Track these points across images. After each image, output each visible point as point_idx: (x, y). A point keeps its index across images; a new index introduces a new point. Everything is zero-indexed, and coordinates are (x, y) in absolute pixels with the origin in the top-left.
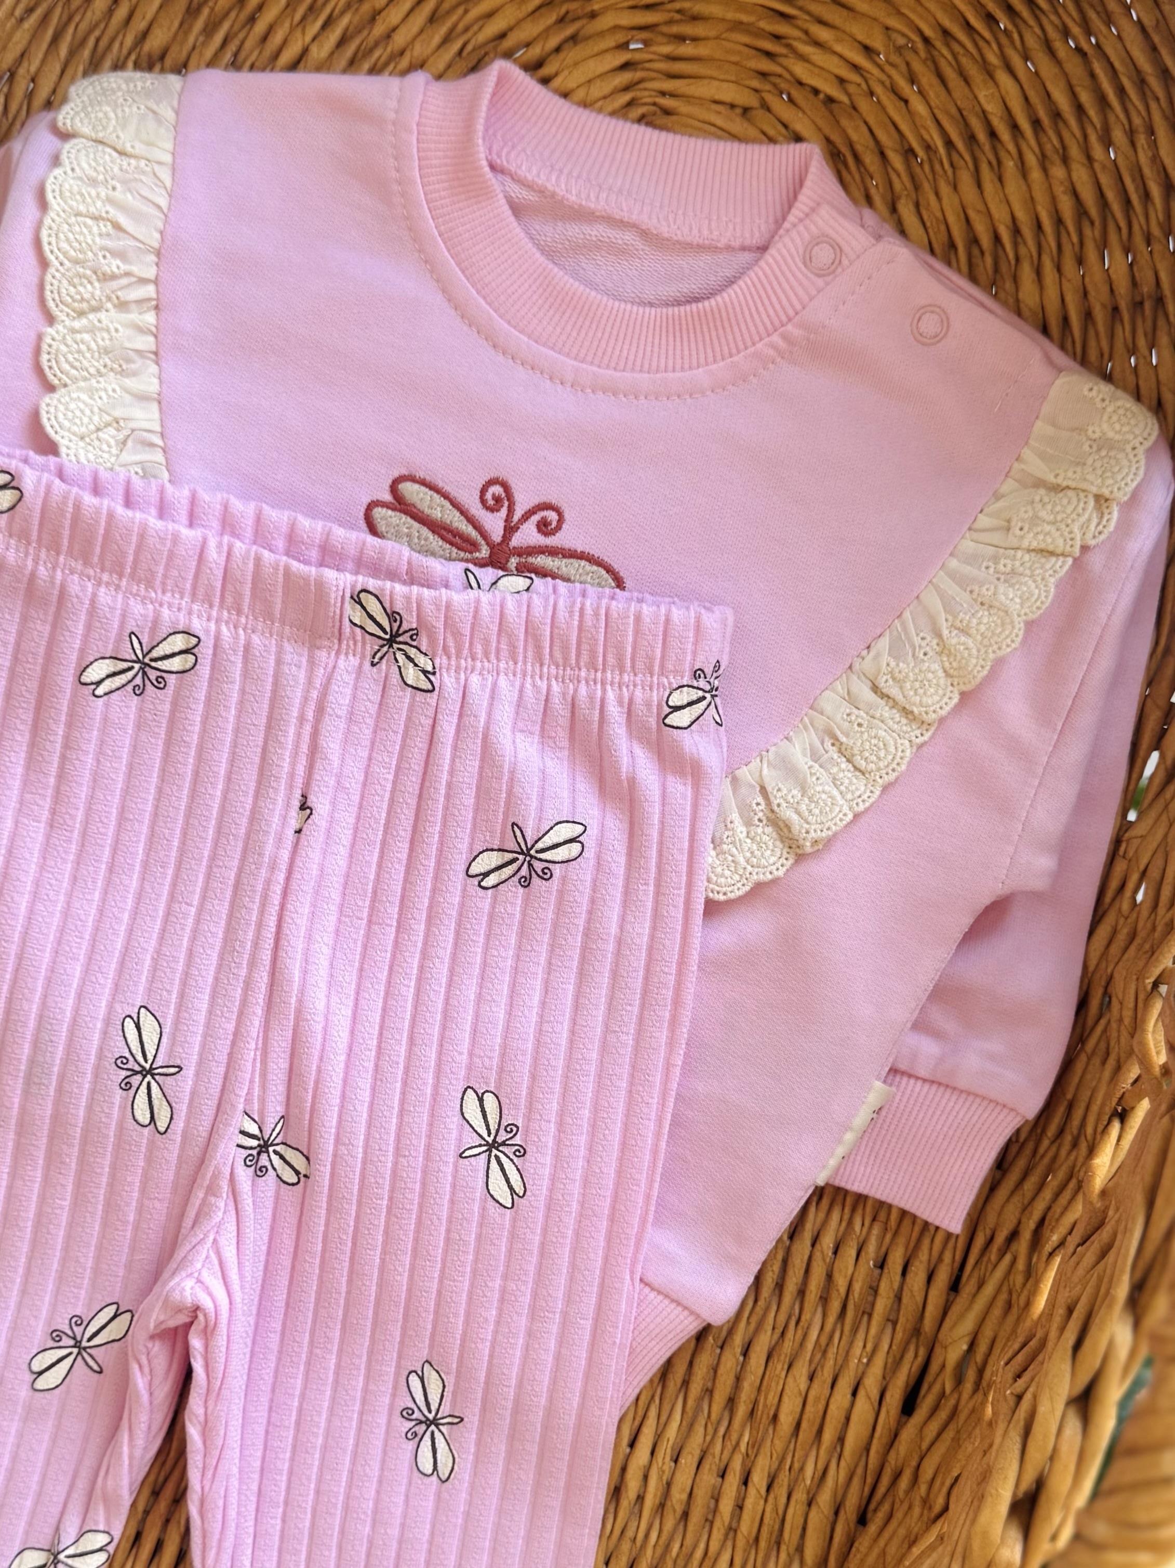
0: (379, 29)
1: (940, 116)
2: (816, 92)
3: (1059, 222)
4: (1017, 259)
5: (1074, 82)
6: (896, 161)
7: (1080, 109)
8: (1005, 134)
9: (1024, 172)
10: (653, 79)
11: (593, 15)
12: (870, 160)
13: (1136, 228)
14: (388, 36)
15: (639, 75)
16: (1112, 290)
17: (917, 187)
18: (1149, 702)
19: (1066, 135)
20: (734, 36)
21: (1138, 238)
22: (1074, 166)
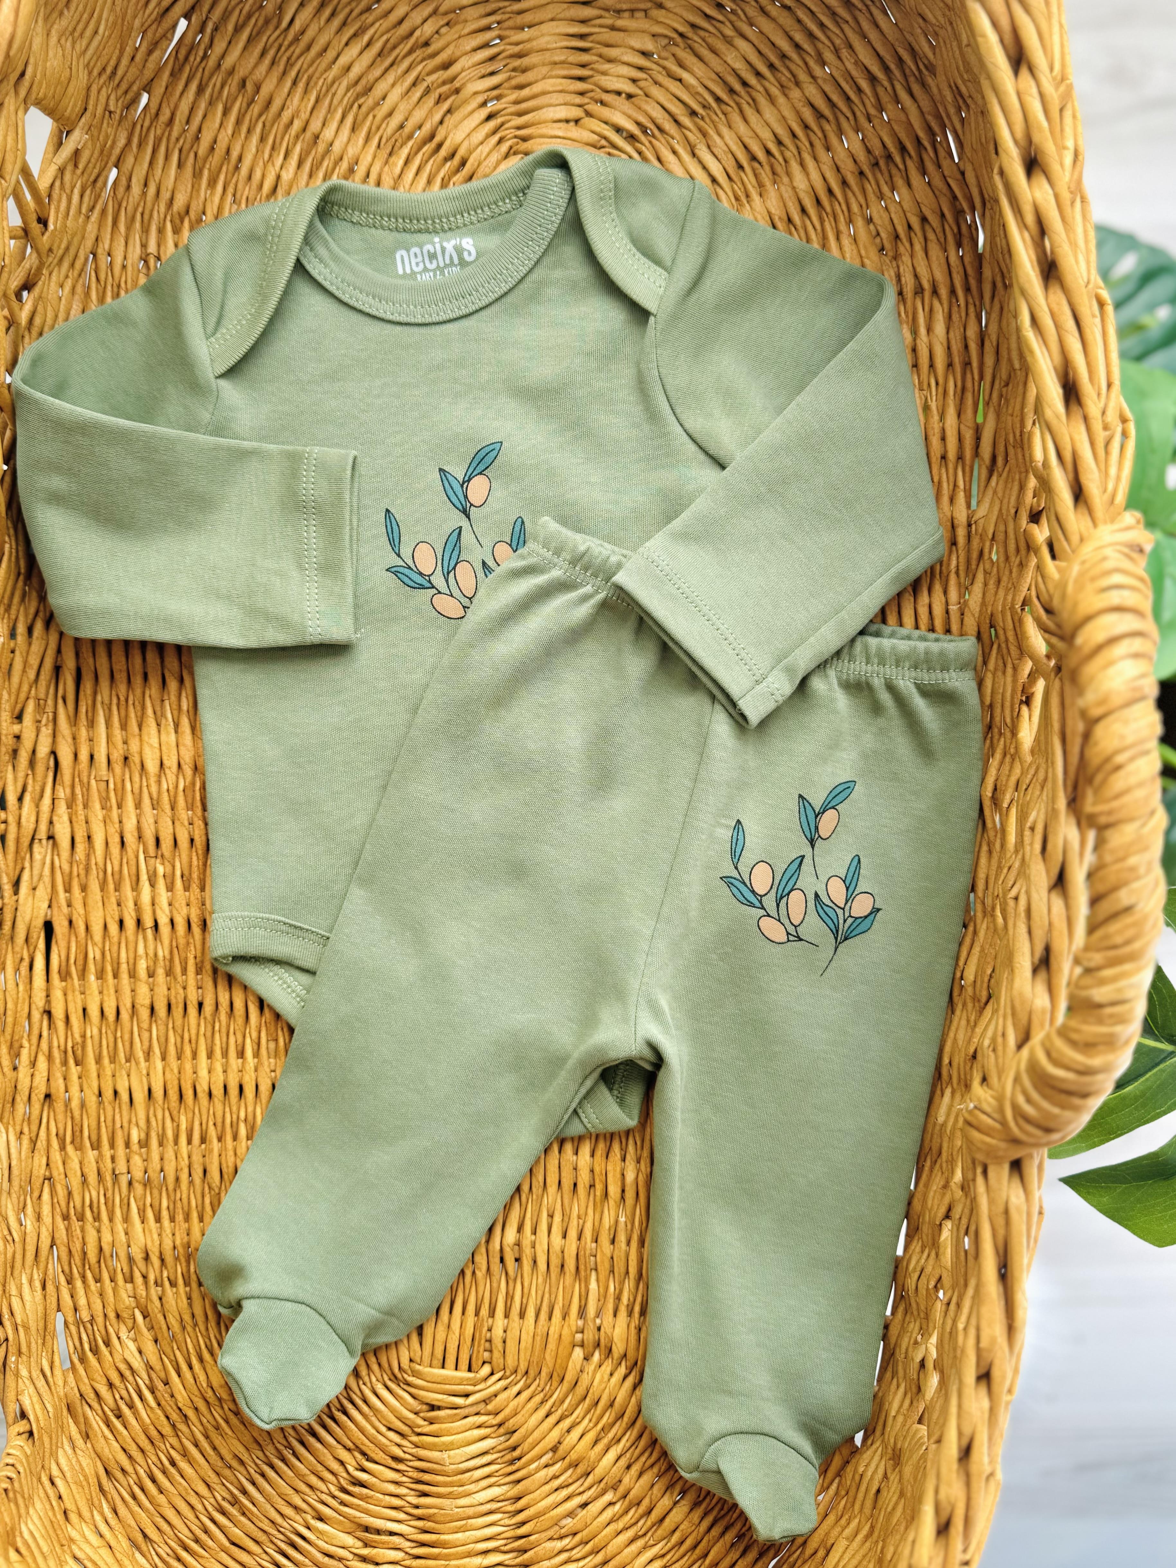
0: (321, 147)
1: (706, 82)
2: (619, 93)
3: (806, 127)
4: (786, 162)
5: (788, 29)
6: (687, 122)
7: (798, 47)
8: (753, 81)
9: (771, 100)
10: (509, 121)
11: (457, 91)
12: (669, 127)
13: (858, 113)
14: (328, 151)
15: (499, 121)
16: (855, 161)
17: (704, 134)
18: (962, 426)
19: (793, 67)
20: (554, 73)
21: (862, 120)
22: (805, 86)
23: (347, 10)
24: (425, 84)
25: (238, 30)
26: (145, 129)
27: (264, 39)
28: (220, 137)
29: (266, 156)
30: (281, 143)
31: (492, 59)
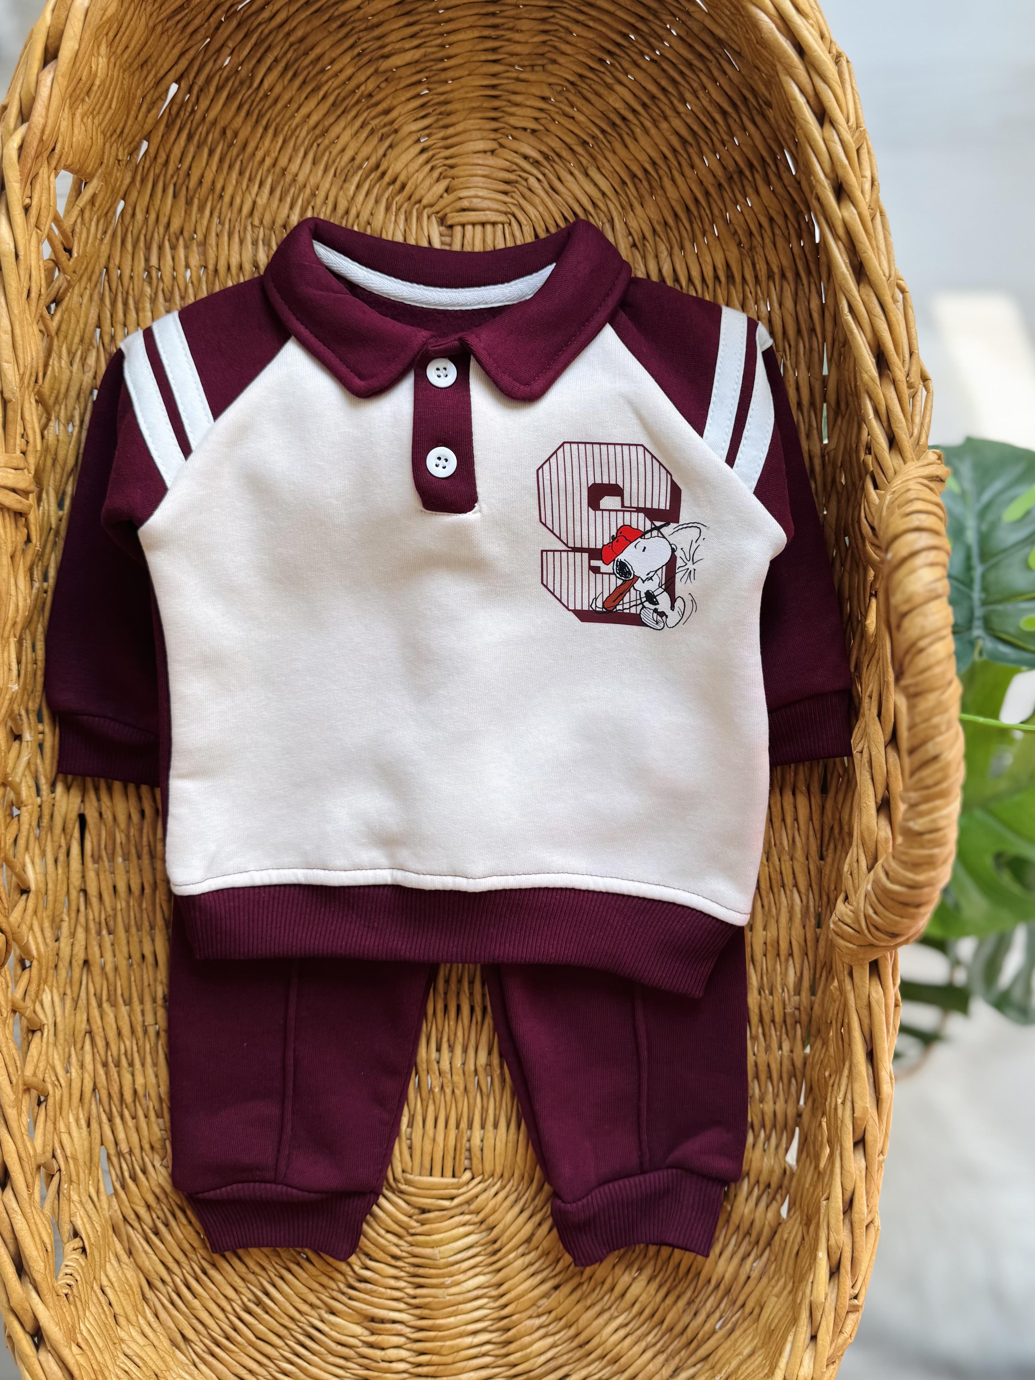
0: (288, 178)
1: (593, 119)
2: (525, 129)
3: (674, 151)
4: (660, 178)
5: (655, 77)
6: (579, 149)
7: (664, 90)
8: (630, 116)
9: (646, 131)
10: (438, 153)
11: (396, 131)
12: (565, 153)
13: (715, 139)
14: (294, 180)
15: (431, 153)
16: (714, 176)
17: (594, 159)
18: (812, 379)
19: (661, 105)
20: (472, 116)
21: (718, 144)
22: (671, 119)
23: (305, 73)
24: (369, 127)
25: (219, 90)
26: (146, 170)
27: (240, 97)
28: (206, 174)
29: (244, 186)
30: (256, 176)
31: (423, 106)
